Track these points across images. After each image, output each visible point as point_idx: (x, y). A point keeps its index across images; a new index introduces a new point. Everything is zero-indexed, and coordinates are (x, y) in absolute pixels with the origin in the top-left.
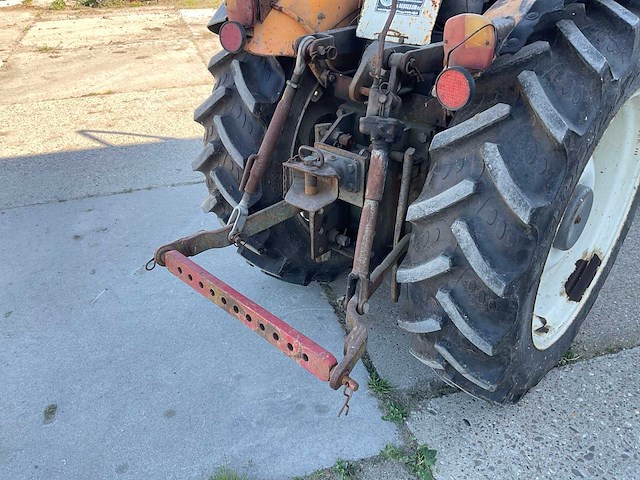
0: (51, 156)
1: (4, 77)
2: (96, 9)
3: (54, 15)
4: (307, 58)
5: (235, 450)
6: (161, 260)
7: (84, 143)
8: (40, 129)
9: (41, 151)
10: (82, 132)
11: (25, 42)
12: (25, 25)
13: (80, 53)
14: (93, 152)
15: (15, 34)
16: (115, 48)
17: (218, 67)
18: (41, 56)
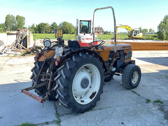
0: (8, 84)
1: (1, 70)
2: (24, 57)
3: (14, 58)
4: (45, 61)
5: (30, 121)
6: (22, 92)
7: (15, 82)
8: (7, 80)
9: (6, 83)
10: (15, 80)
11: (6, 64)
12: (7, 60)
13: (18, 66)
14: (17, 83)
15: (4, 62)
16: (26, 64)
17: (35, 63)
18: (9, 66)
